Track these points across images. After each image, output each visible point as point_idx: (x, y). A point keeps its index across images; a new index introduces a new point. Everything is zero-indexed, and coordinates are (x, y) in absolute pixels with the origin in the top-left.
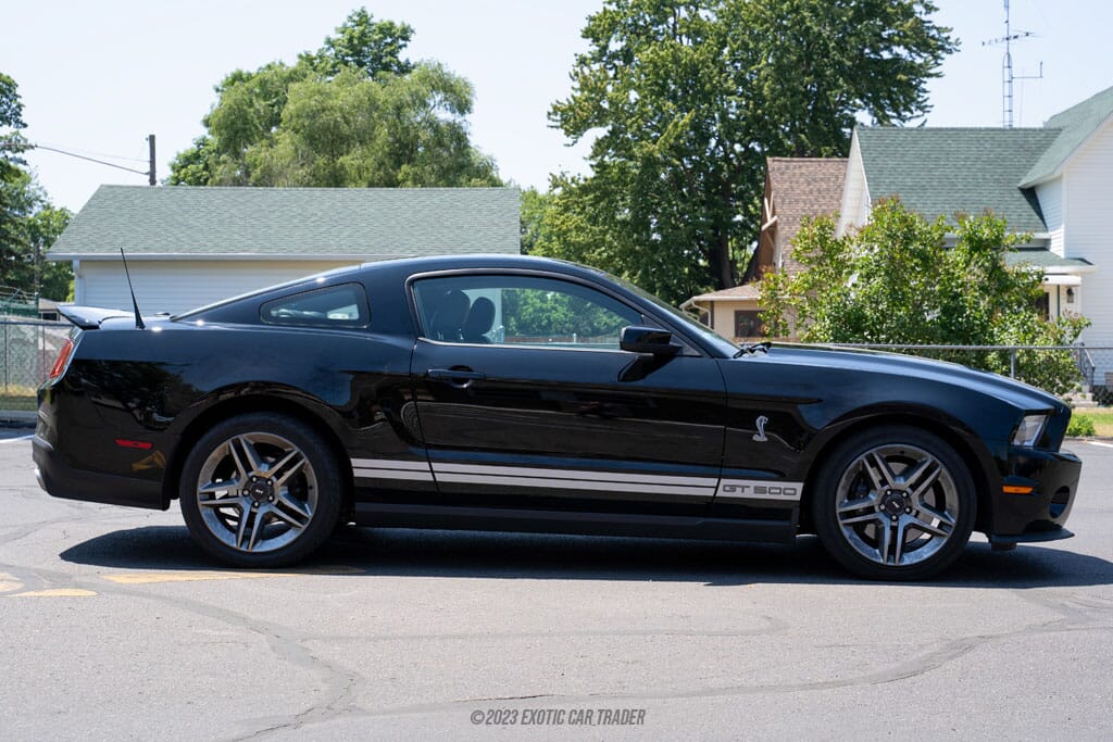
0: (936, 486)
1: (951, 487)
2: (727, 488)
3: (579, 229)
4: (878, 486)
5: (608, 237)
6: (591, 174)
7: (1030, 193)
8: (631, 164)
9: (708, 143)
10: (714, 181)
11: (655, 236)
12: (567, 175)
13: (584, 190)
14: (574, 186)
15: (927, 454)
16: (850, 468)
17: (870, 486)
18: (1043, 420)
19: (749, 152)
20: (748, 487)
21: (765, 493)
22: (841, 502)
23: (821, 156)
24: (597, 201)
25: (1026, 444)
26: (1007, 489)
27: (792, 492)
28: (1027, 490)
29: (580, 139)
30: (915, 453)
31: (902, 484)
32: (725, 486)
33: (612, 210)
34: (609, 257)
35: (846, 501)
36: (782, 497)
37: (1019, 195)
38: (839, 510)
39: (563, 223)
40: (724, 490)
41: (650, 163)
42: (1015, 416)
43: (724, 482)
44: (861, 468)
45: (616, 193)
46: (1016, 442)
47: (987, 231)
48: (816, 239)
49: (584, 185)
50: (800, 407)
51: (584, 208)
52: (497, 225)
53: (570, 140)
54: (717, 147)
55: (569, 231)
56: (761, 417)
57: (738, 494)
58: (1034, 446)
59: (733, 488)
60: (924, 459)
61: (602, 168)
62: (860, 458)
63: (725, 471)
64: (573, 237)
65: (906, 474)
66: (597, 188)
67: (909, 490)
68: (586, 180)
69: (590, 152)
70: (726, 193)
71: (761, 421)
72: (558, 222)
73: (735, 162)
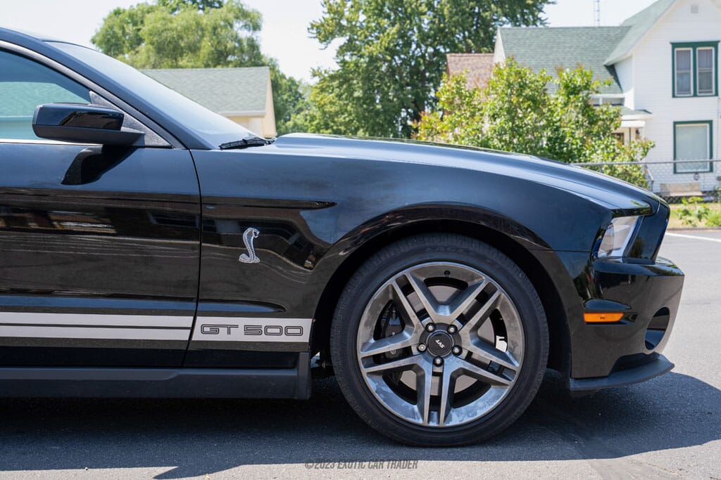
0: (495, 316)
1: (514, 318)
2: (207, 329)
3: (331, 103)
4: (415, 319)
5: (349, 108)
6: (337, 67)
7: (611, 68)
8: (362, 60)
9: (411, 47)
10: (415, 71)
11: (379, 107)
12: (321, 69)
13: (333, 78)
14: (326, 75)
15: (480, 274)
16: (376, 296)
17: (404, 321)
18: (635, 222)
19: (437, 53)
20: (236, 326)
21: (260, 333)
22: (364, 344)
23: (481, 52)
24: (341, 85)
25: (614, 254)
26: (589, 318)
27: (298, 331)
28: (617, 317)
29: (330, 45)
30: (465, 273)
31: (446, 315)
32: (203, 326)
33: (350, 91)
34: (350, 120)
35: (372, 341)
36: (283, 339)
37: (604, 69)
38: (361, 354)
39: (321, 99)
40: (203, 332)
41: (373, 60)
42: (600, 218)
43: (201, 320)
44: (391, 297)
45: (353, 79)
46: (602, 253)
47: (579, 80)
48: (454, 91)
49: (332, 75)
50: (305, 214)
51: (333, 90)
52: (251, 92)
53: (323, 46)
54: (416, 49)
55: (325, 104)
56: (249, 230)
57: (222, 336)
58: (624, 257)
59: (215, 329)
60: (476, 281)
61: (344, 63)
62: (388, 283)
63: (202, 306)
64: (328, 108)
65: (453, 302)
66: (340, 76)
67: (458, 324)
68: (333, 71)
69: (335, 53)
70: (424, 79)
71: (250, 235)
72: (319, 99)
73: (428, 58)
